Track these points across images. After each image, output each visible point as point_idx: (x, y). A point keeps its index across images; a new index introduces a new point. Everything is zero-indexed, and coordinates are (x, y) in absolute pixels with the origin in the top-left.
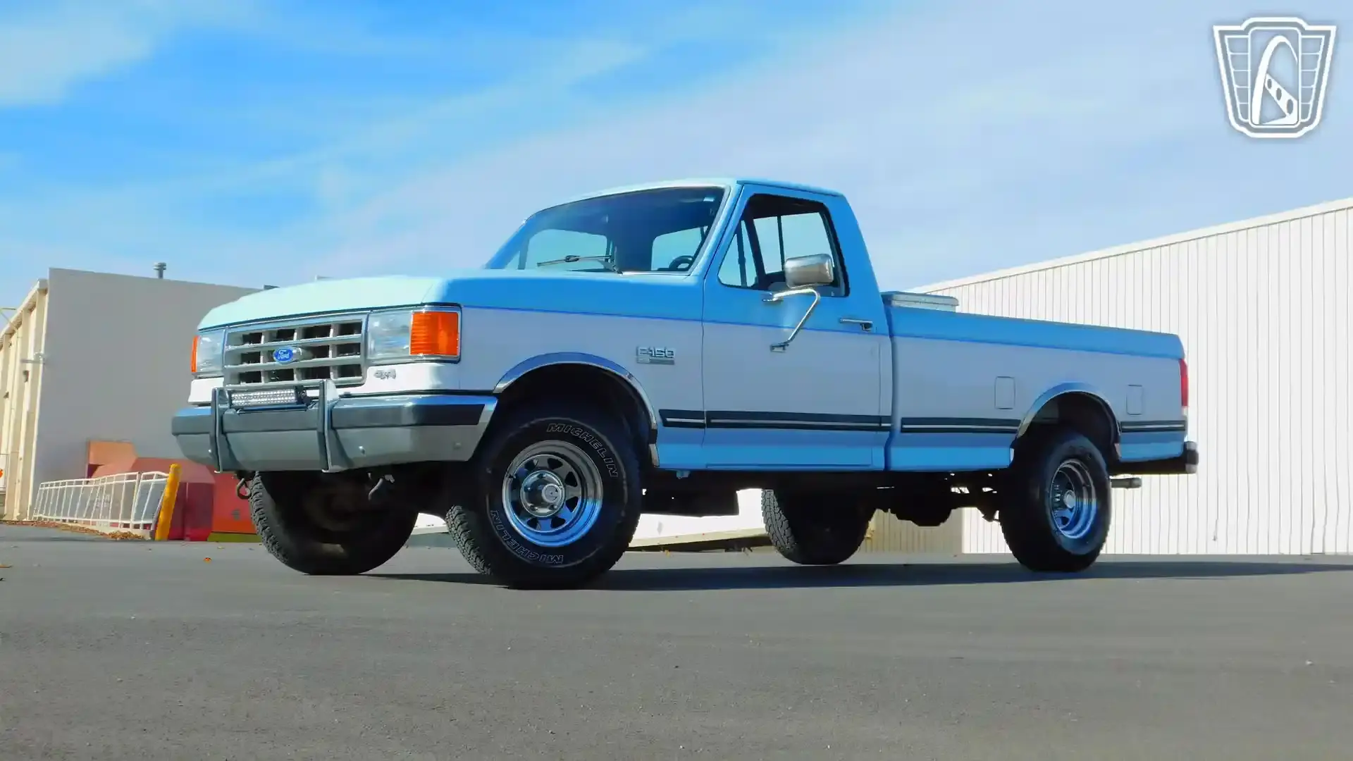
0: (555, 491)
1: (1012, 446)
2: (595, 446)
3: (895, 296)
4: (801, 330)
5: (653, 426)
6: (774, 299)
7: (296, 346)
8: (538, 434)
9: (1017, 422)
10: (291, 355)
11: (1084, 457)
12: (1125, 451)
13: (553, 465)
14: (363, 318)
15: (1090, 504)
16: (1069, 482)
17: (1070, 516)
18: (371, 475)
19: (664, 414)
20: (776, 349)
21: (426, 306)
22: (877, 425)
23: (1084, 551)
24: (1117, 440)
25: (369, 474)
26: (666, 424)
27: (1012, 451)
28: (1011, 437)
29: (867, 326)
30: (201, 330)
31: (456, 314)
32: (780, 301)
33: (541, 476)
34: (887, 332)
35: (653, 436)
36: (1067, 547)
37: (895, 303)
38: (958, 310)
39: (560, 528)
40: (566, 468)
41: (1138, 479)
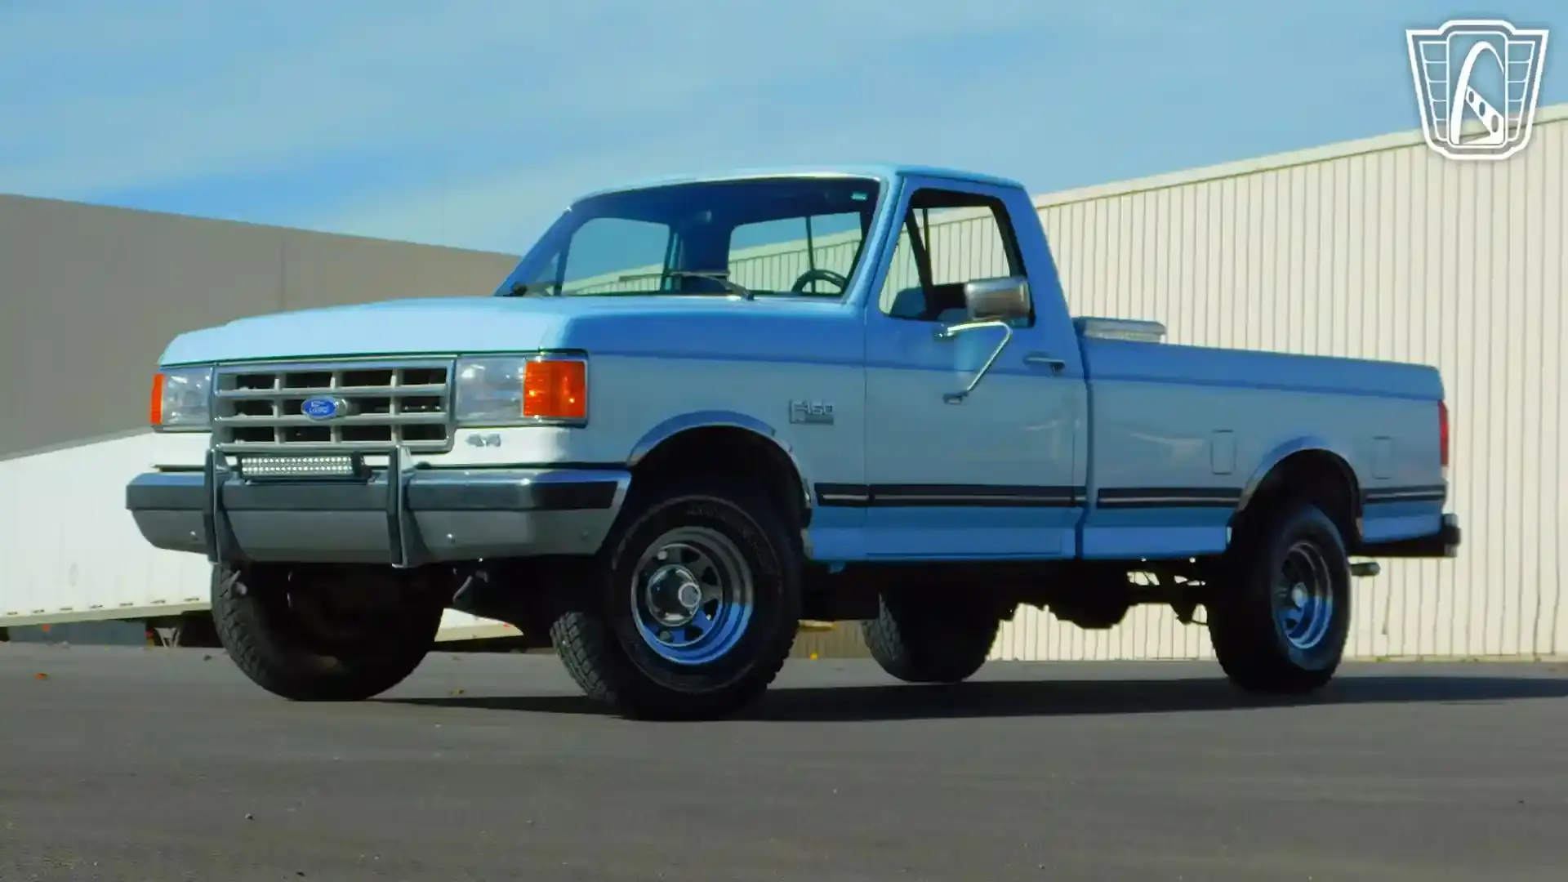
0: (690, 592)
1: (1229, 525)
2: (746, 533)
3: (1089, 323)
4: (987, 376)
5: (808, 505)
6: (950, 334)
7: (337, 395)
8: (675, 518)
9: (1237, 492)
10: (332, 407)
11: (1319, 538)
12: (1370, 528)
13: (687, 558)
14: (449, 365)
15: (1324, 602)
16: (1299, 572)
17: (1297, 616)
18: (457, 572)
19: (821, 488)
20: (951, 401)
21: (542, 353)
22: (1068, 499)
23: (1318, 665)
24: (1360, 514)
25: (454, 570)
26: (822, 502)
27: (1229, 530)
28: (1229, 512)
29: (1058, 366)
30: (163, 366)
31: (582, 364)
32: (957, 334)
33: (672, 573)
34: (1081, 371)
35: (805, 518)
36: (1298, 660)
37: (1088, 333)
38: (1163, 340)
39: (698, 640)
40: (705, 561)
41: (1375, 564)
